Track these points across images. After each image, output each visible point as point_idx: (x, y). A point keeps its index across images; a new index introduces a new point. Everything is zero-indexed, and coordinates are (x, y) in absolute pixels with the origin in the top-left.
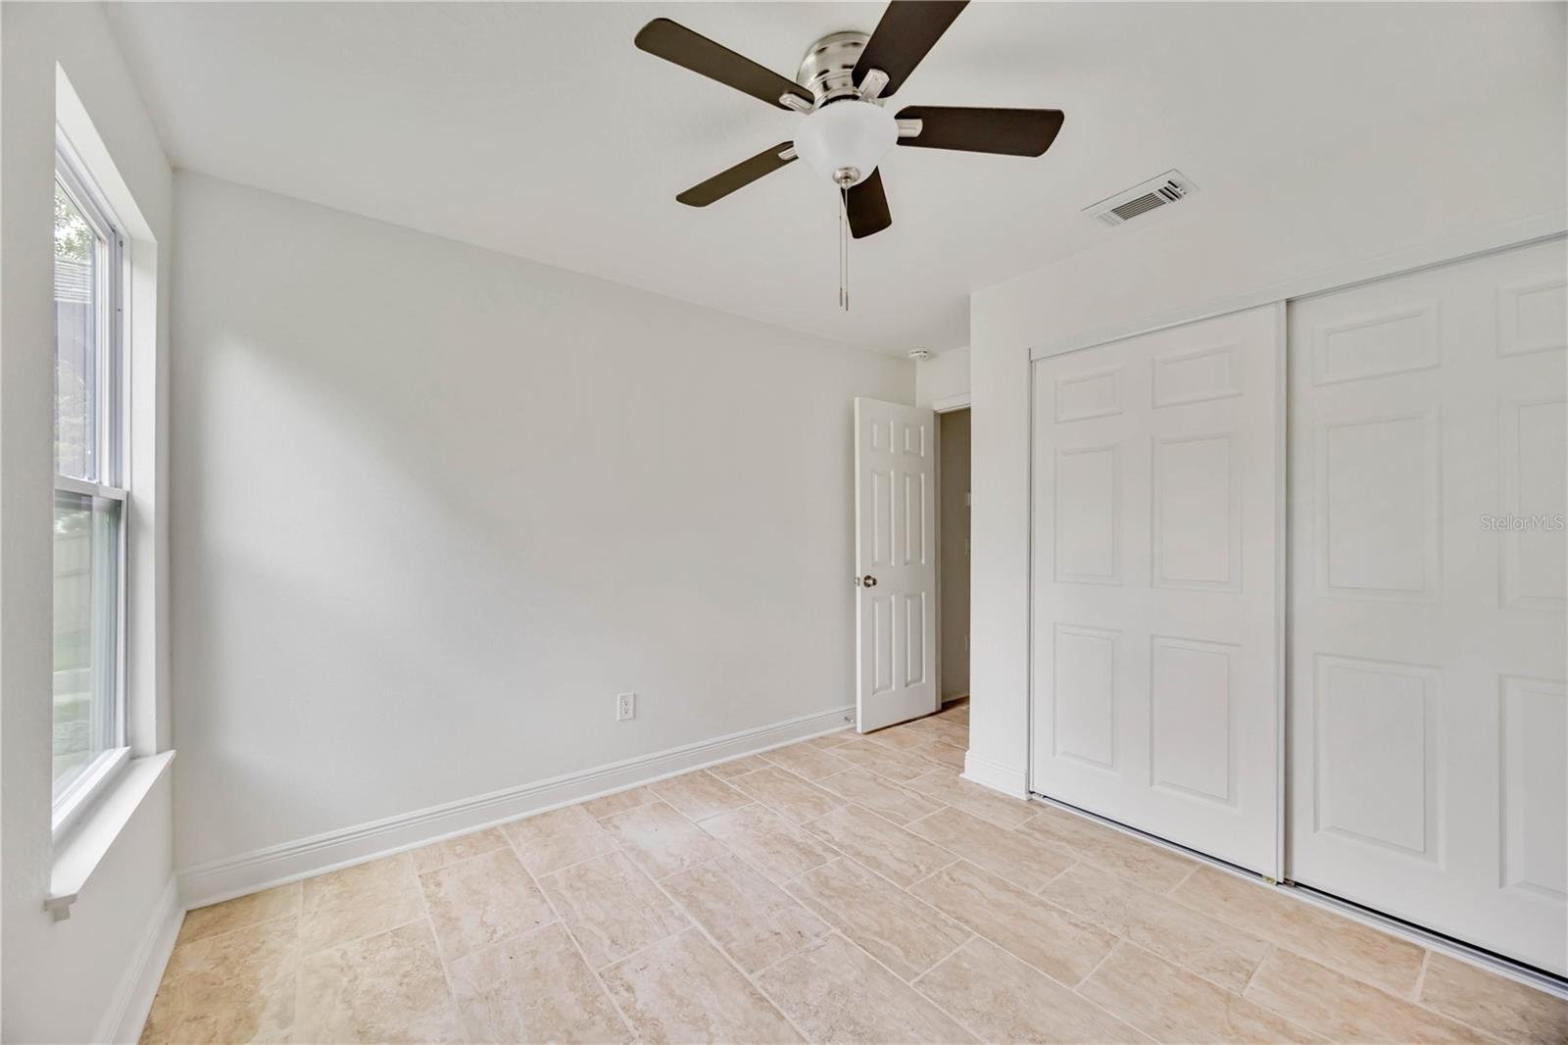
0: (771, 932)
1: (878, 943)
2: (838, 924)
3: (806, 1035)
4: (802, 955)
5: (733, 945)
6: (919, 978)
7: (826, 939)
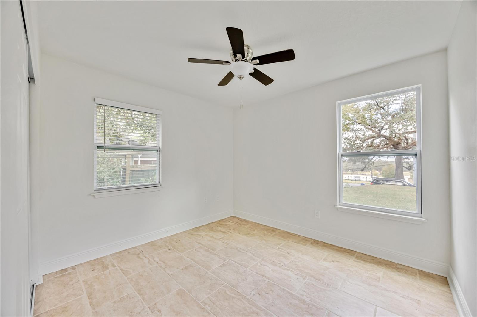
0: (269, 294)
1: (234, 294)
2: (247, 300)
3: (250, 271)
4: (257, 288)
5: (278, 288)
6: (223, 286)
7: (251, 294)
